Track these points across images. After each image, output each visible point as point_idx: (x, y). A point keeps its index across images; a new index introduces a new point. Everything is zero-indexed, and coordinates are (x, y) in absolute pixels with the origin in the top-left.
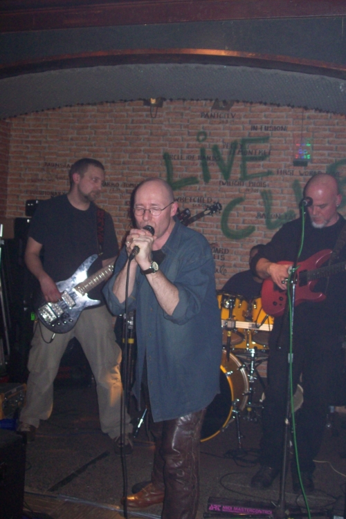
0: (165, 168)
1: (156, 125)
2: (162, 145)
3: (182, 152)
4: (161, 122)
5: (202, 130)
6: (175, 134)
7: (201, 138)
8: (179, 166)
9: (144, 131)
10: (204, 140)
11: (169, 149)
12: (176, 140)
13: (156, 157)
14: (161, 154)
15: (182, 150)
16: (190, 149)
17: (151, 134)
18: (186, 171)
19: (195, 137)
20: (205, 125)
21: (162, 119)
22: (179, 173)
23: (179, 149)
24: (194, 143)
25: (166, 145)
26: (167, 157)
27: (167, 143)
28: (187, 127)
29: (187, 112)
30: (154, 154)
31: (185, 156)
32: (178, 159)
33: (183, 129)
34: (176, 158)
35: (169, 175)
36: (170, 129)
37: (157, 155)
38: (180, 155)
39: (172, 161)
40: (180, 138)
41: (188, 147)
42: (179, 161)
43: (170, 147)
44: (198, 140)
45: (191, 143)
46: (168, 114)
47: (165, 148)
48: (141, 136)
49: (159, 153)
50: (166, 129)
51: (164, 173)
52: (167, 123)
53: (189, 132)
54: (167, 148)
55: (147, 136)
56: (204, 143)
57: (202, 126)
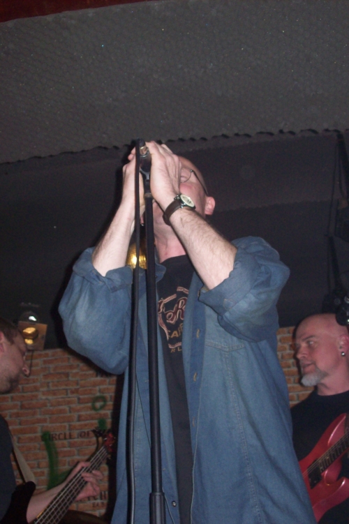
0: (45, 453)
1: (29, 394)
2: (39, 421)
3: (71, 428)
4: (36, 389)
5: (98, 394)
6: (59, 404)
7: (98, 404)
8: (68, 449)
9: (10, 403)
10: (102, 407)
11: (50, 425)
12: (61, 411)
13: (31, 440)
14: (39, 434)
15: (70, 426)
16: (83, 423)
17: (22, 407)
18: (79, 455)
19: (90, 405)
20: (102, 387)
21: (38, 384)
22: (68, 459)
23: (66, 424)
24: (89, 412)
25: (45, 421)
26: (47, 438)
27: (47, 416)
28: (76, 391)
29: (74, 371)
30: (27, 436)
31: (75, 433)
32: (65, 438)
33: (70, 395)
34: (62, 437)
35: (53, 464)
36: (50, 397)
37: (32, 435)
38: (68, 433)
39: (56, 442)
40: (66, 408)
41: (79, 418)
42: (66, 442)
43: (51, 422)
44: (94, 408)
45: (83, 413)
46: (46, 376)
47: (45, 424)
48: (7, 412)
49: (35, 432)
50: (44, 397)
51: (45, 462)
52: (45, 389)
53: (79, 399)
54: (48, 425)
55: (15, 411)
56: (103, 412)
57: (97, 388)
